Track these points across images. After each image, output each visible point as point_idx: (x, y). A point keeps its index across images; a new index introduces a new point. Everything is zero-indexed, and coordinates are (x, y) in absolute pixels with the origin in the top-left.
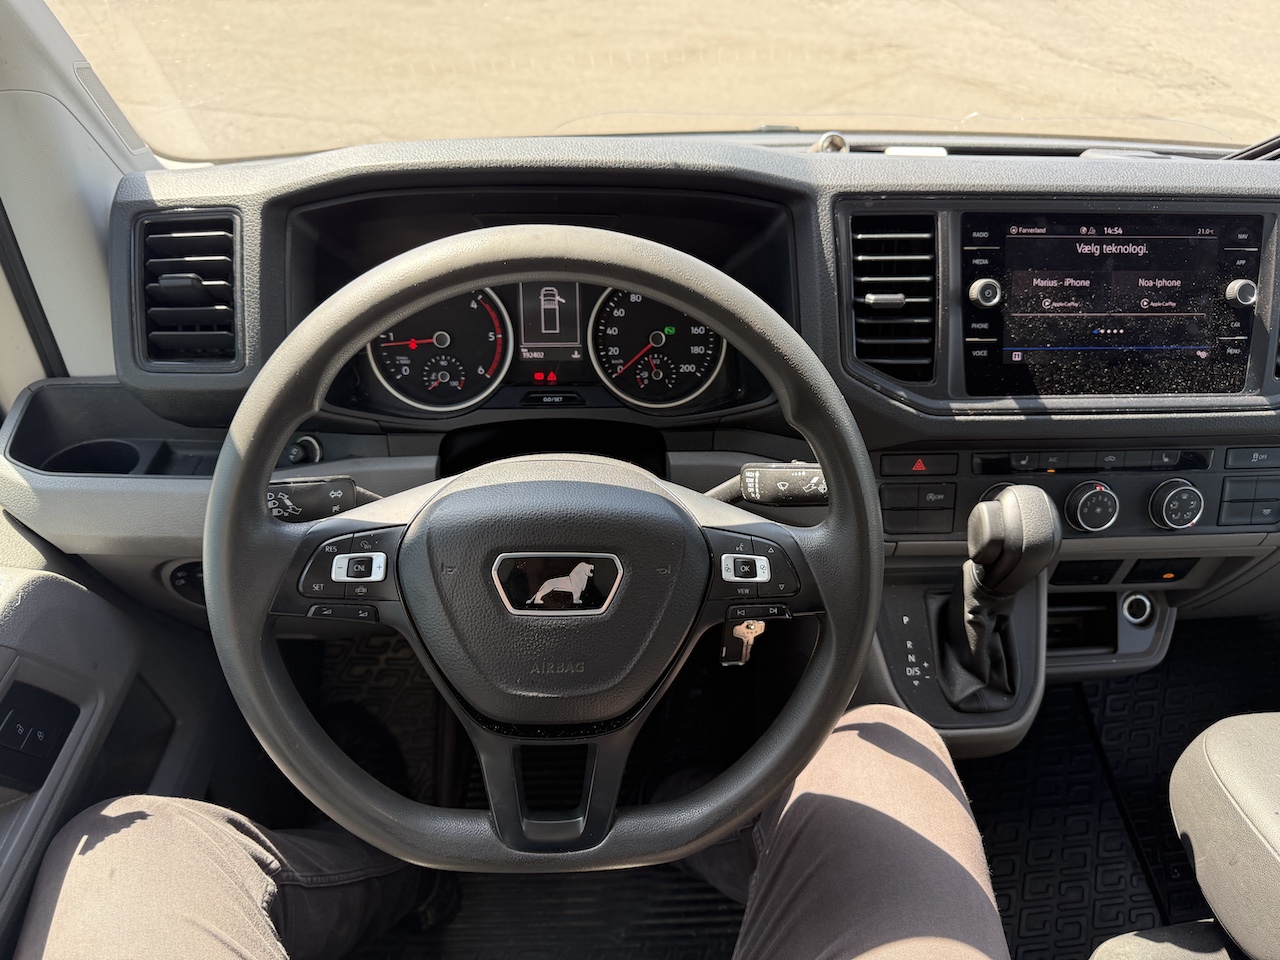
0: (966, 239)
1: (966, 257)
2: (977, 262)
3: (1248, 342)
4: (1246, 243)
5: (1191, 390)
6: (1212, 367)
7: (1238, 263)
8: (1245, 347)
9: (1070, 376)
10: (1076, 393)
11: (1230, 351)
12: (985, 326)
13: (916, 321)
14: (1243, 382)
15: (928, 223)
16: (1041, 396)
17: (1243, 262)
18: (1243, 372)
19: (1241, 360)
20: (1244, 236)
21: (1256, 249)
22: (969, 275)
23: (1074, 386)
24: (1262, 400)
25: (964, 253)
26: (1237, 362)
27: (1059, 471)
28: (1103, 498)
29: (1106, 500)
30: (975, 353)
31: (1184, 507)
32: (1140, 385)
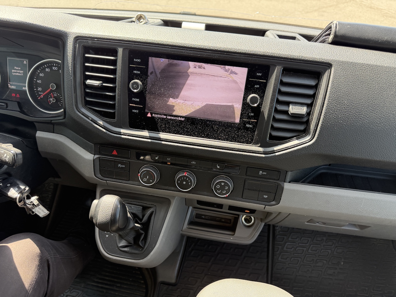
0: (131, 61)
1: (131, 70)
2: (135, 72)
3: (256, 123)
4: (260, 78)
5: (227, 140)
6: (238, 131)
7: (255, 86)
8: (255, 125)
9: (173, 126)
10: (175, 134)
11: (248, 126)
12: (138, 100)
13: (107, 93)
14: (252, 140)
15: (114, 52)
16: (160, 133)
17: (258, 86)
18: (253, 136)
19: (253, 130)
20: (260, 74)
21: (265, 81)
22: (131, 77)
23: (175, 131)
24: (261, 149)
25: (129, 67)
26: (250, 131)
27: (171, 164)
28: (186, 178)
29: (188, 179)
30: (133, 111)
31: (222, 188)
32: (204, 135)
